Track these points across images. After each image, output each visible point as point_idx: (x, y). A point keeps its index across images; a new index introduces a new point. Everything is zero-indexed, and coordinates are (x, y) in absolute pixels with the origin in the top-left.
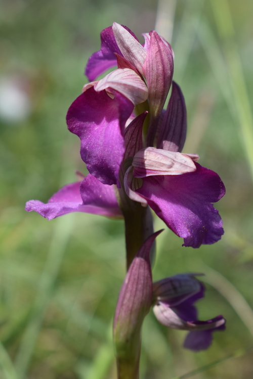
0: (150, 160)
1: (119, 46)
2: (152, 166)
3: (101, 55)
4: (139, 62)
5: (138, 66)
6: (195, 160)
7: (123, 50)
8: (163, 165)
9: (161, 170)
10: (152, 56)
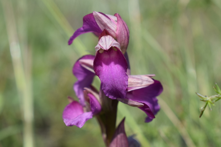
0: (130, 82)
1: (98, 24)
2: (132, 85)
3: (82, 29)
4: (113, 31)
5: (112, 33)
6: (153, 78)
7: (100, 25)
8: (138, 83)
9: (138, 86)
10: (121, 27)
